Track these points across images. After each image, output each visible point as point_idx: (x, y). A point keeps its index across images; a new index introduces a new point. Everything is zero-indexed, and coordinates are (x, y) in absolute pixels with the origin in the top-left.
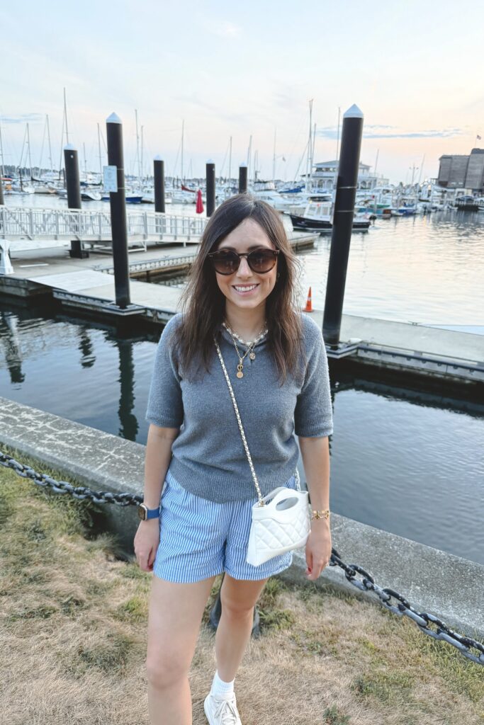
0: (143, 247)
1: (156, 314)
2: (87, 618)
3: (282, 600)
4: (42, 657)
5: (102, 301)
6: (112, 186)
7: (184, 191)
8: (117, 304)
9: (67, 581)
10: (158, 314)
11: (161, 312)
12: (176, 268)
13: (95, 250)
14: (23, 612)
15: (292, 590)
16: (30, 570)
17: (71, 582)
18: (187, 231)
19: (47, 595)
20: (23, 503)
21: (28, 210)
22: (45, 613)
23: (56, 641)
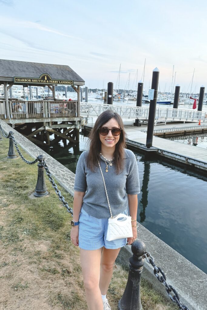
0: (164, 123)
1: (162, 152)
2: (68, 281)
3: (158, 308)
4: (44, 290)
5: (141, 144)
6: (152, 98)
7: (191, 99)
8: (146, 146)
9: (69, 261)
10: (163, 152)
11: (164, 151)
12: (178, 132)
13: (144, 123)
14: (48, 269)
15: (166, 304)
16: (58, 252)
17: (70, 262)
18: (186, 116)
19: (59, 265)
20: (69, 223)
21: (120, 107)
22: (54, 272)
23: (52, 286)
